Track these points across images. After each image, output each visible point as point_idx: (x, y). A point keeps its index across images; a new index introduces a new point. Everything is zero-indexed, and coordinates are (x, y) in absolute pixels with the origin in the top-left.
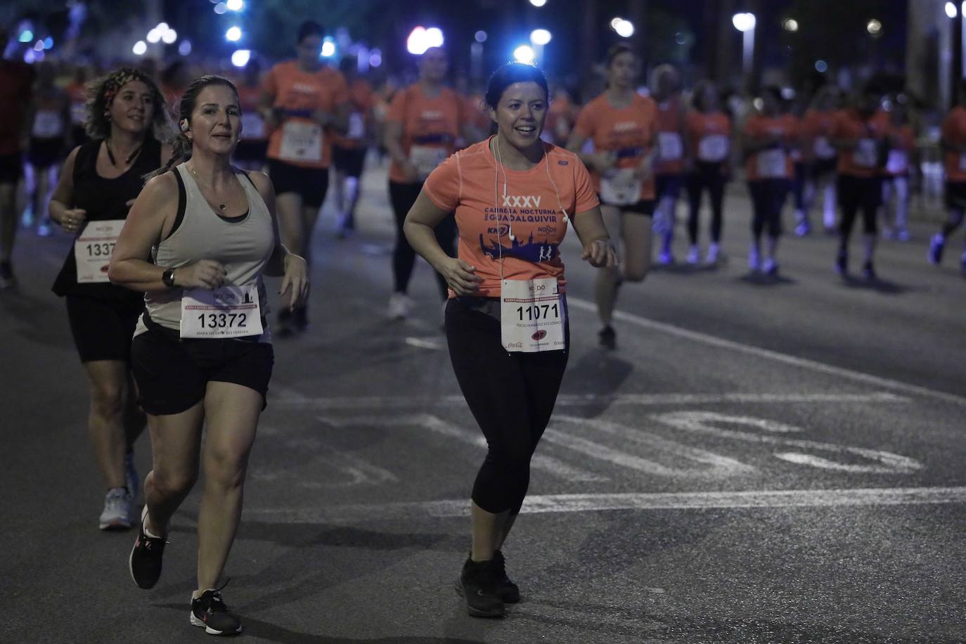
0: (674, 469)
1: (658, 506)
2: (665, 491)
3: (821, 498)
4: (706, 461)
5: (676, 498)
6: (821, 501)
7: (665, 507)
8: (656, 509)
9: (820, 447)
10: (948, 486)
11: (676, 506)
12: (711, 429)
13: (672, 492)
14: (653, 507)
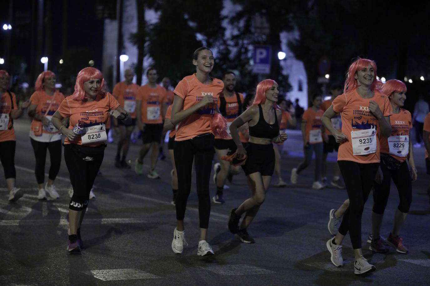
0: (14, 213)
1: (8, 224)
2: (11, 219)
3: (64, 222)
4: (26, 210)
5: (14, 222)
6: (64, 223)
7: (11, 225)
8: (7, 225)
9: (64, 205)
10: (106, 218)
11: (14, 224)
12: (28, 200)
13: (13, 220)
14: (6, 225)
